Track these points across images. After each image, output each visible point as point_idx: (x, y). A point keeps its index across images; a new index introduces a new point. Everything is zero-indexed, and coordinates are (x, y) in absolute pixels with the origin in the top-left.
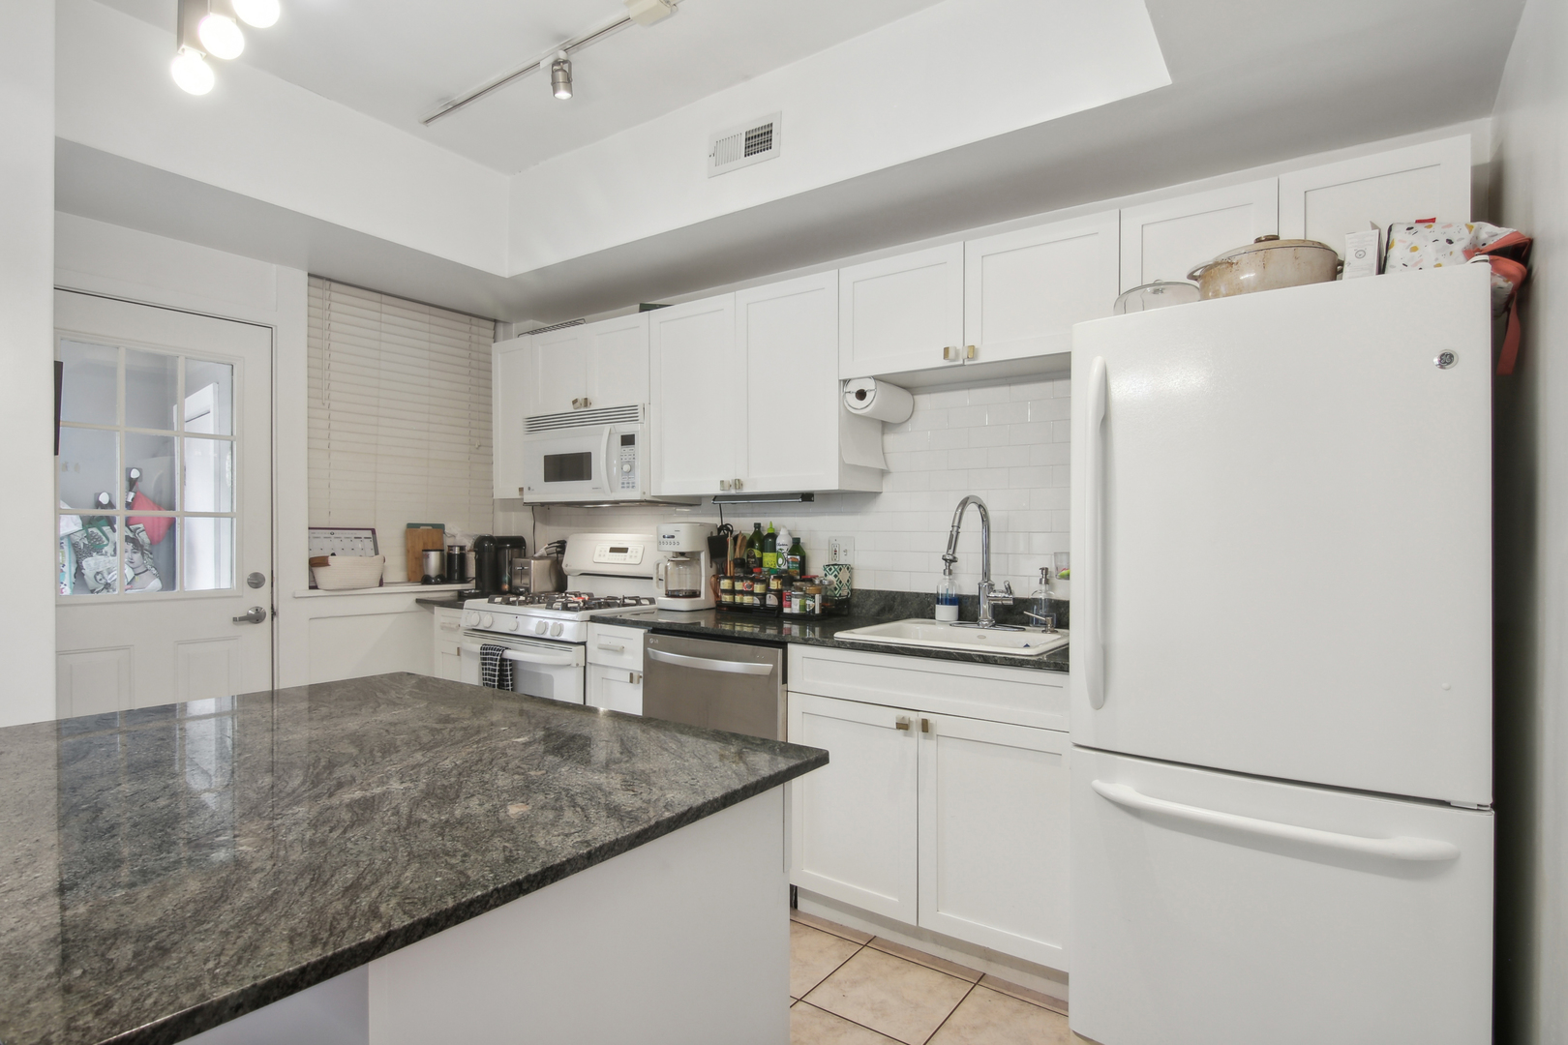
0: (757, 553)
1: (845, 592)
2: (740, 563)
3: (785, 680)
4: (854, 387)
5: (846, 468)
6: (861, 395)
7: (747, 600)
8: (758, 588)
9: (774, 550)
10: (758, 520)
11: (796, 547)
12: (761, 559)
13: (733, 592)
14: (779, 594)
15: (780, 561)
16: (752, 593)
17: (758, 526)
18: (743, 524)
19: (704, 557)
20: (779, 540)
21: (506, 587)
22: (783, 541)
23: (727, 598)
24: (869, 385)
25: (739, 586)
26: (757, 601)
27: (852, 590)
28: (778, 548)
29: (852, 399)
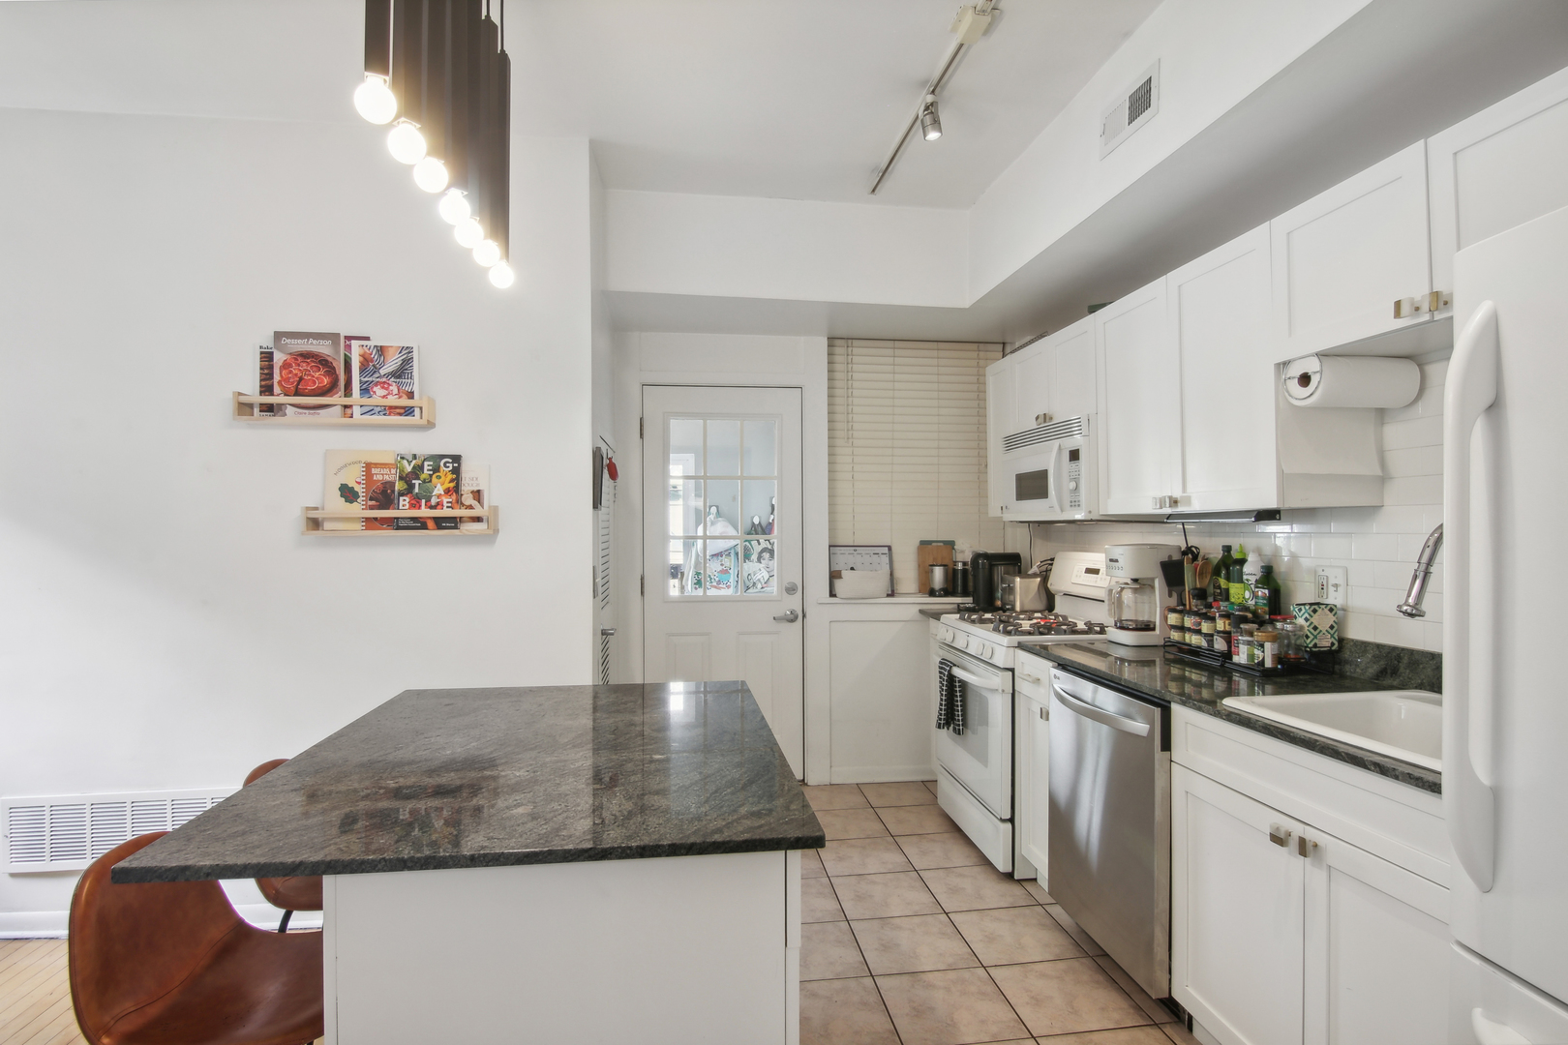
0: (1222, 582)
1: (1325, 642)
2: (1201, 594)
3: (1166, 745)
4: (1296, 371)
5: (1284, 480)
6: (1305, 380)
7: (1194, 640)
8: (1206, 627)
9: (1241, 581)
10: (1227, 541)
11: (1268, 576)
12: (1227, 591)
13: (1181, 628)
14: (1227, 636)
15: (1247, 594)
16: (1198, 632)
17: (1228, 549)
18: (1211, 547)
19: (1159, 584)
20: (1247, 569)
21: (999, 603)
22: (1252, 570)
23: (1175, 636)
24: (1312, 366)
25: (1189, 622)
26: (1204, 644)
27: (1341, 640)
28: (1245, 577)
29: (1294, 386)
